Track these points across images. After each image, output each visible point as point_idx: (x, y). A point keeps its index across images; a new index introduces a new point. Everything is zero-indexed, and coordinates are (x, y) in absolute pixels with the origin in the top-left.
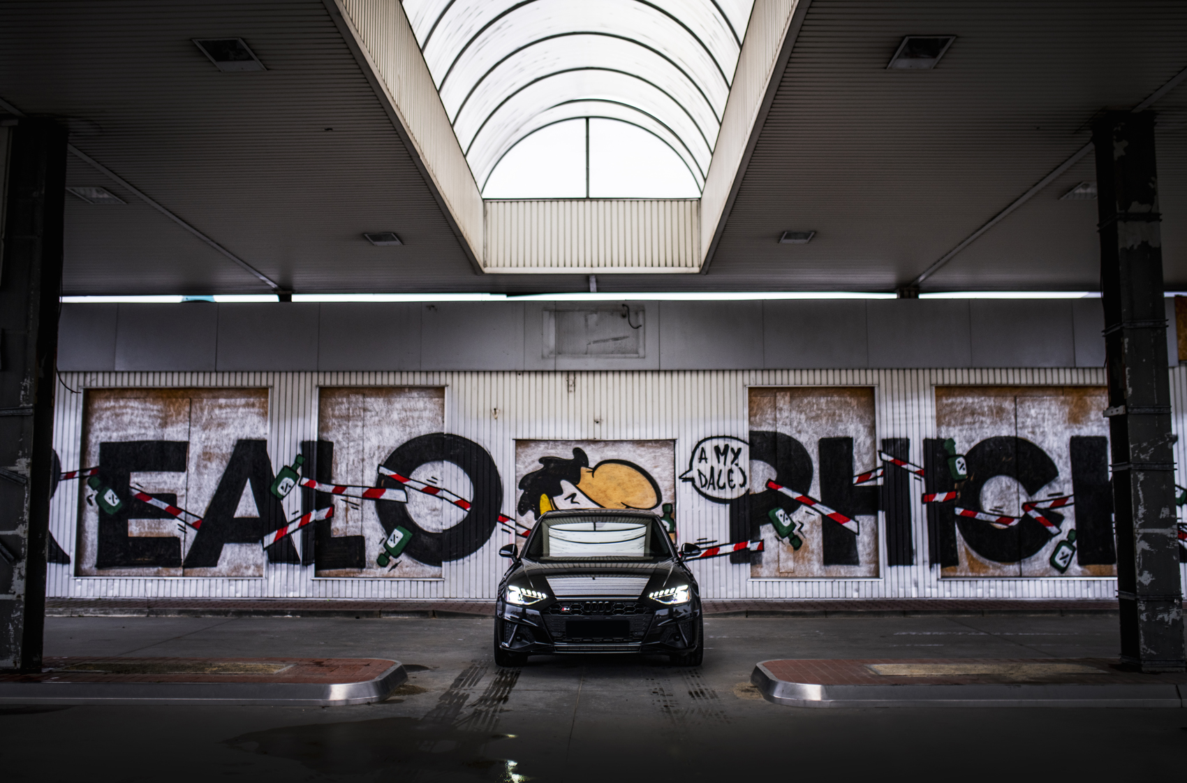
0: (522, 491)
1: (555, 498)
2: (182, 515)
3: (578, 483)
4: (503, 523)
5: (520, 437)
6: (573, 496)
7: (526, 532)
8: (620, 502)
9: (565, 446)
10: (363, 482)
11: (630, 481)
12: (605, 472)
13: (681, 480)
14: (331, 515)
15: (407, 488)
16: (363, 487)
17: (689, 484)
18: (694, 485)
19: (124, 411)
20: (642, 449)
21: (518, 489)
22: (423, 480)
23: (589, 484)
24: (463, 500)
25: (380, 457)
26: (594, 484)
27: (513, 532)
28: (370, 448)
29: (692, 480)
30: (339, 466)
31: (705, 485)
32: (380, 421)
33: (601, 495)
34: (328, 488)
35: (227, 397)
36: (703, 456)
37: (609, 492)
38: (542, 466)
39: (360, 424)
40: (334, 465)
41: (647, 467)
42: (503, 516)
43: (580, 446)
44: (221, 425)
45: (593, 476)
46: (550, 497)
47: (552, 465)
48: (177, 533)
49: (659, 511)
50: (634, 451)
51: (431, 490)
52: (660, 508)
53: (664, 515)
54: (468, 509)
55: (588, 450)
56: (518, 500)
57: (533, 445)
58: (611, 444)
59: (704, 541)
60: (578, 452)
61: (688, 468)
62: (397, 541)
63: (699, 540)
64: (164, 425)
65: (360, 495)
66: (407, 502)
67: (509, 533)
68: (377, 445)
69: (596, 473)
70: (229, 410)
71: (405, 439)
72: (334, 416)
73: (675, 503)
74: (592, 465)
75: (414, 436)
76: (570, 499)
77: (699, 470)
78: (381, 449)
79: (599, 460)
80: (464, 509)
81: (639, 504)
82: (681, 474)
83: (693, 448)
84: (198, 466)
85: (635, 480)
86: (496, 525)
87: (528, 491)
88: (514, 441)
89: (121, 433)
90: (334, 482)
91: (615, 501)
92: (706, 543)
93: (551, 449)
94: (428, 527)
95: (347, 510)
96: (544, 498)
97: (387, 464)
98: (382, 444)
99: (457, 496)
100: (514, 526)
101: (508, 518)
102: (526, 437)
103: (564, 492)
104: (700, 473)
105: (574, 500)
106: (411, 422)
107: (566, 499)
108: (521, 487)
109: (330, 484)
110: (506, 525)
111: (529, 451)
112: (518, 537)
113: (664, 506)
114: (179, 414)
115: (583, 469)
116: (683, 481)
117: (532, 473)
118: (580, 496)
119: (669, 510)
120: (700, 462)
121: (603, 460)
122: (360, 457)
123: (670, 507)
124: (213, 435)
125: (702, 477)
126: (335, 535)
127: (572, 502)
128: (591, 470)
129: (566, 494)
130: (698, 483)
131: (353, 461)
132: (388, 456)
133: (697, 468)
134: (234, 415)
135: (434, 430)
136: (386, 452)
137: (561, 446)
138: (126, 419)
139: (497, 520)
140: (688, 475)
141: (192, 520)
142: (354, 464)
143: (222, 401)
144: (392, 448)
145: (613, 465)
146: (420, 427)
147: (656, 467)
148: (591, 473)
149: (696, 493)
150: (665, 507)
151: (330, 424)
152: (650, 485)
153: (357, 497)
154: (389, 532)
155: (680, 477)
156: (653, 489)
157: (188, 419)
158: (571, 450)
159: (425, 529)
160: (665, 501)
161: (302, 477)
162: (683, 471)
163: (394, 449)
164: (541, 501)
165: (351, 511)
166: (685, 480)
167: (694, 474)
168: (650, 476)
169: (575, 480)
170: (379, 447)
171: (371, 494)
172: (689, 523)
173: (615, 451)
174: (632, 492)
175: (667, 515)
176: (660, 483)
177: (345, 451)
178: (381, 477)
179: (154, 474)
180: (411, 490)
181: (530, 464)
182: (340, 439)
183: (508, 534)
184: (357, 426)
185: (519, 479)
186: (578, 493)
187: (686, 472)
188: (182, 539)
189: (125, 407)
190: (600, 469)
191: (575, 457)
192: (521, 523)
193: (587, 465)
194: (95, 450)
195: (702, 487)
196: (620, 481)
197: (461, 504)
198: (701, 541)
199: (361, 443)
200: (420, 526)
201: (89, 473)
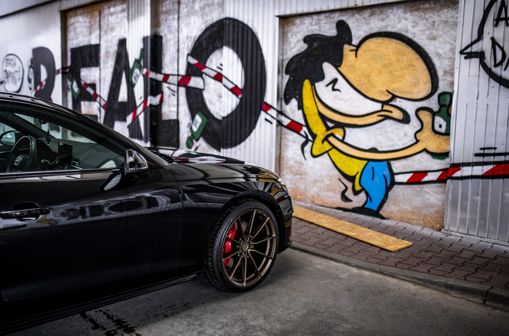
0: (288, 76)
1: (317, 85)
2: (98, 99)
3: (340, 66)
4: (266, 112)
5: (282, 13)
6: (335, 81)
7: (290, 123)
8: (384, 89)
9: (329, 20)
10: (178, 70)
11: (398, 60)
12: (370, 50)
13: (463, 56)
14: (161, 101)
15: (204, 76)
16: (178, 75)
17: (475, 61)
18: (483, 64)
19: (78, 24)
20: (416, 13)
21: (284, 74)
22: (215, 68)
23: (352, 66)
24: (236, 87)
25: (188, 47)
26: (357, 66)
27: (275, 122)
28: (183, 39)
29: (481, 55)
30: (166, 57)
31: (501, 63)
32: (188, 12)
33: (365, 80)
34: (160, 77)
35: (114, 6)
36: (503, 15)
37: (374, 77)
38: (305, 46)
39: (176, 17)
40: (163, 57)
41: (421, 40)
42: (266, 104)
43: (344, 18)
44: (112, 29)
45: (356, 56)
46: (313, 84)
47: (315, 44)
48: (97, 113)
49: (433, 103)
50: (406, 19)
51: (219, 77)
52: (435, 96)
53: (440, 109)
54: (240, 96)
55: (352, 22)
56: (284, 87)
57: (298, 21)
58: (377, 10)
59: (492, 151)
60: (342, 27)
61: (475, 37)
62: (198, 125)
63: (484, 149)
64: (90, 33)
65: (176, 83)
66: (204, 90)
67: (271, 123)
68: (186, 36)
69: (360, 51)
70: (114, 17)
71: (204, 27)
72: (163, 12)
73: (453, 92)
74: (355, 42)
75: (210, 23)
76: (331, 86)
77: (493, 39)
78: (189, 39)
79: (363, 35)
80: (237, 96)
81: (408, 92)
82: (463, 47)
83: (487, 4)
84: (104, 62)
85: (405, 59)
86: (260, 113)
87: (294, 76)
88: (277, 19)
89: (77, 41)
90: (163, 71)
91: (379, 89)
92: (494, 155)
93: (315, 24)
94: (217, 114)
95: (169, 96)
96: (307, 84)
97: (193, 53)
98: (189, 35)
99: (232, 83)
100: (275, 116)
101: (270, 107)
102: (288, 12)
103: (326, 77)
104: (494, 42)
105: (336, 87)
106: (207, 9)
107: (327, 86)
108: (287, 73)
109: (160, 73)
110: (268, 114)
111: (295, 29)
112: (283, 128)
113: (440, 96)
114: (95, 24)
115: (346, 47)
116: (466, 58)
117: (297, 56)
118: (341, 84)
119: (447, 103)
120: (496, 25)
121: (368, 34)
122: (176, 48)
123: (448, 97)
124: (109, 37)
125: (497, 48)
126: (165, 117)
127: (334, 89)
128: (354, 48)
129: (328, 79)
130: (489, 61)
131: (173, 52)
132: (193, 45)
133: (491, 36)
134: (117, 20)
135: (223, 16)
136: (192, 41)
137: (324, 21)
138: (78, 30)
139: (261, 110)
140: (475, 48)
141: (103, 103)
142: (173, 54)
143: (112, 10)
144: (195, 37)
145: (379, 40)
146: (213, 14)
147: (434, 38)
148: (354, 52)
149: (484, 76)
150: (441, 98)
151: (161, 20)
152: (424, 66)
153: (174, 84)
154: (193, 118)
155: (462, 52)
156: (427, 71)
157: (98, 26)
158: (334, 25)
159: (215, 115)
160: (443, 87)
161: (144, 67)
162: (467, 41)
163: (196, 39)
164: (304, 88)
165: (172, 96)
166: (470, 56)
167: (485, 45)
168: (425, 52)
169: (337, 63)
170: (187, 37)
171: (183, 82)
172: (471, 123)
173: (383, 20)
174: (400, 77)
175: (444, 109)
176: (436, 62)
177: (169, 44)
178: (189, 65)
179: (88, 69)
180: (207, 77)
181: (295, 46)
182: (167, 33)
183: (269, 124)
184: (174, 19)
185: (285, 63)
186: (341, 79)
187: (472, 43)
188: (99, 116)
189: (78, 22)
190: (364, 46)
191: (338, 32)
192: (286, 113)
193: (350, 43)
194: (69, 54)
195: (496, 65)
196: (386, 61)
197: (235, 90)
198: (486, 151)
199: (177, 34)
200: (212, 112)
201: (67, 70)
